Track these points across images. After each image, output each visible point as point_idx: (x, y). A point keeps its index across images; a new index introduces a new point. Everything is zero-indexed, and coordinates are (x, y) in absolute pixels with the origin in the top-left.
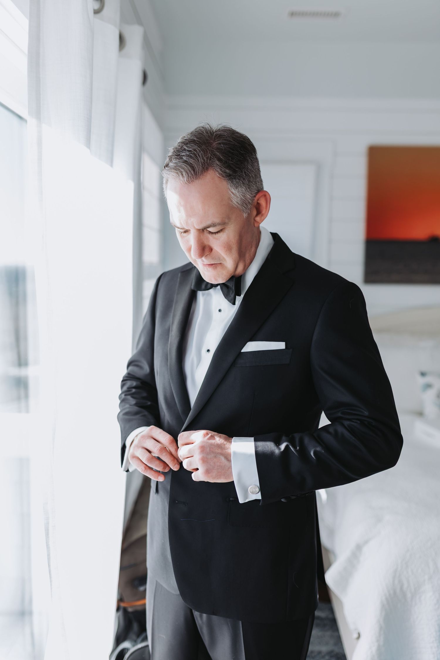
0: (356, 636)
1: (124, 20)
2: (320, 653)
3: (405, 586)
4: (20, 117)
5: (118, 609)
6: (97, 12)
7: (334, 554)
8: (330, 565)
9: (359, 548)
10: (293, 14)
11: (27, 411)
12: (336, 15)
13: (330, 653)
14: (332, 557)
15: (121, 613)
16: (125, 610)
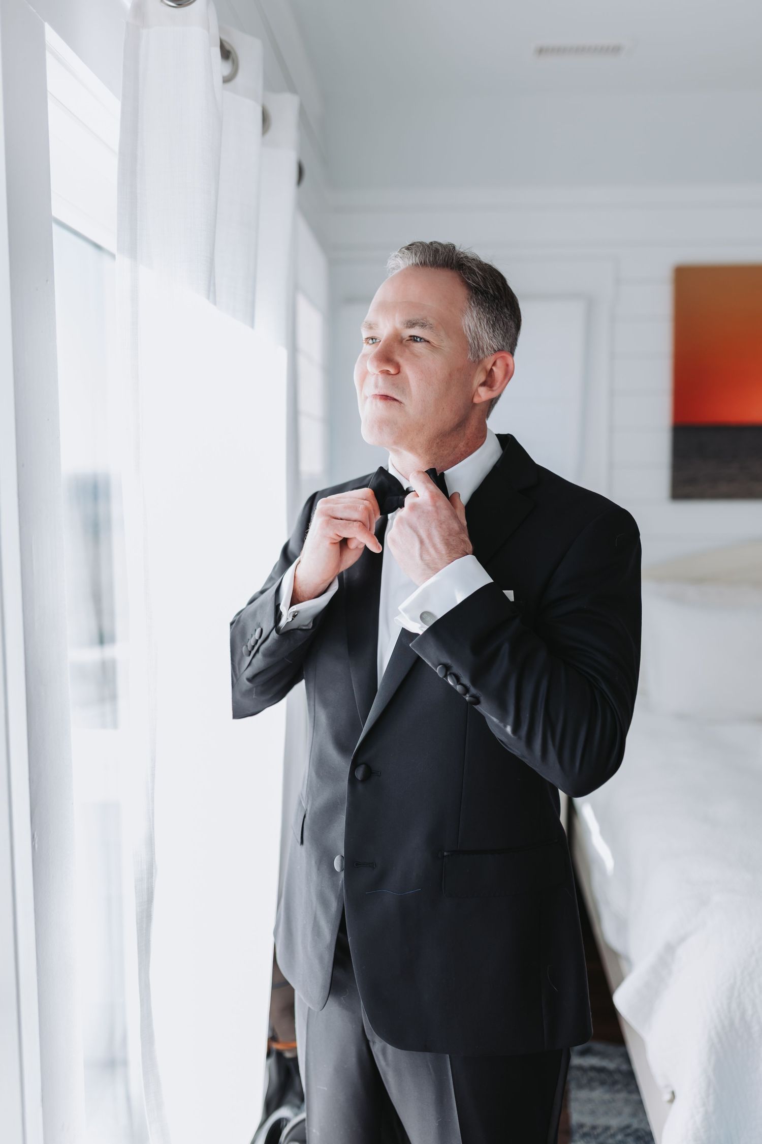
0: (667, 1097)
1: (269, 86)
2: (607, 1128)
3: (750, 1012)
4: (98, 247)
5: (269, 1055)
6: (227, 80)
7: (628, 960)
8: (621, 979)
9: (670, 949)
10: (541, 51)
11: (115, 725)
12: (616, 50)
13: (625, 1130)
14: (624, 965)
15: (273, 1059)
16: (280, 1055)
